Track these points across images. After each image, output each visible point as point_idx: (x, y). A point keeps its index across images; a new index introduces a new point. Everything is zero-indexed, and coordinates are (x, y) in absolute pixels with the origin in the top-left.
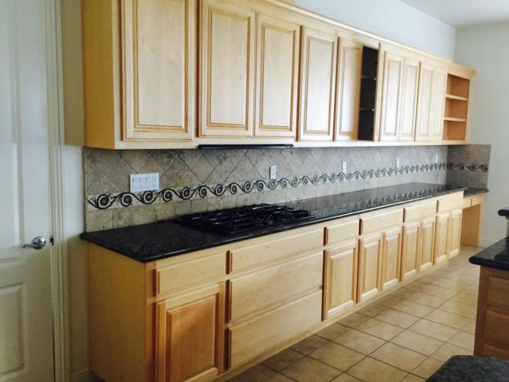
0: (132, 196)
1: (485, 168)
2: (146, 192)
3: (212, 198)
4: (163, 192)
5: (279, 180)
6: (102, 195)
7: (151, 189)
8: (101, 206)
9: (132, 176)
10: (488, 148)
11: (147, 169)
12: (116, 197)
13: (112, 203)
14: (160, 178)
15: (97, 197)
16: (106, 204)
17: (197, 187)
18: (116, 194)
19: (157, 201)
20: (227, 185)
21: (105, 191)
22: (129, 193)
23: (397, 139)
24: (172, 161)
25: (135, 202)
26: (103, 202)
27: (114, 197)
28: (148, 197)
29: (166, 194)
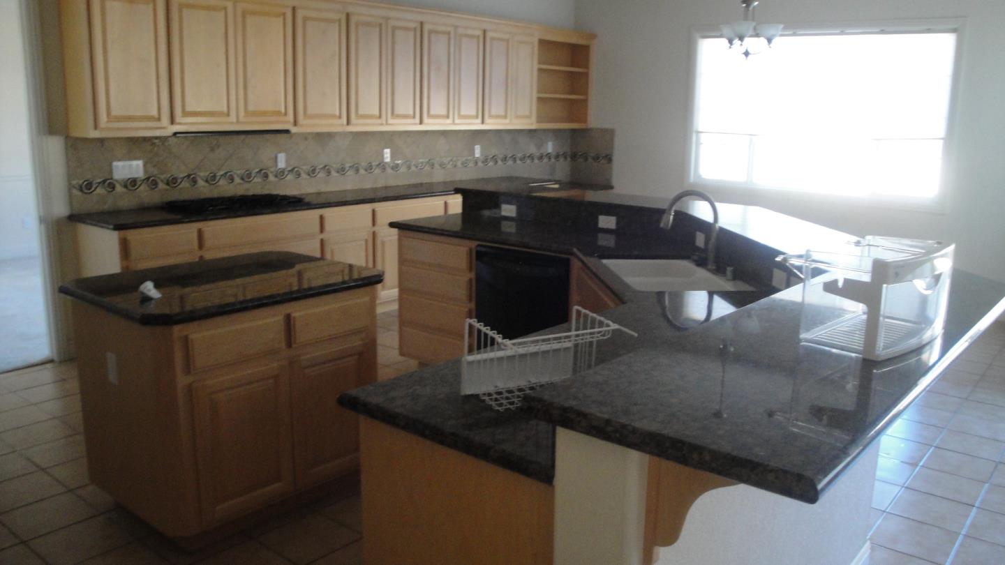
0: (115, 183)
1: (609, 159)
2: (129, 179)
3: (204, 187)
4: (148, 179)
5: (290, 169)
6: (86, 181)
7: (136, 176)
8: (86, 191)
9: (115, 164)
10: (610, 133)
11: (130, 157)
12: (99, 183)
13: (96, 188)
14: (145, 165)
15: (81, 182)
16: (90, 189)
17: (186, 174)
18: (99, 180)
19: (142, 188)
20: (222, 173)
21: (89, 176)
22: (112, 179)
23: (451, 122)
24: (156, 149)
25: (119, 189)
26: (87, 187)
27: (97, 183)
28: (132, 183)
29: (151, 181)
